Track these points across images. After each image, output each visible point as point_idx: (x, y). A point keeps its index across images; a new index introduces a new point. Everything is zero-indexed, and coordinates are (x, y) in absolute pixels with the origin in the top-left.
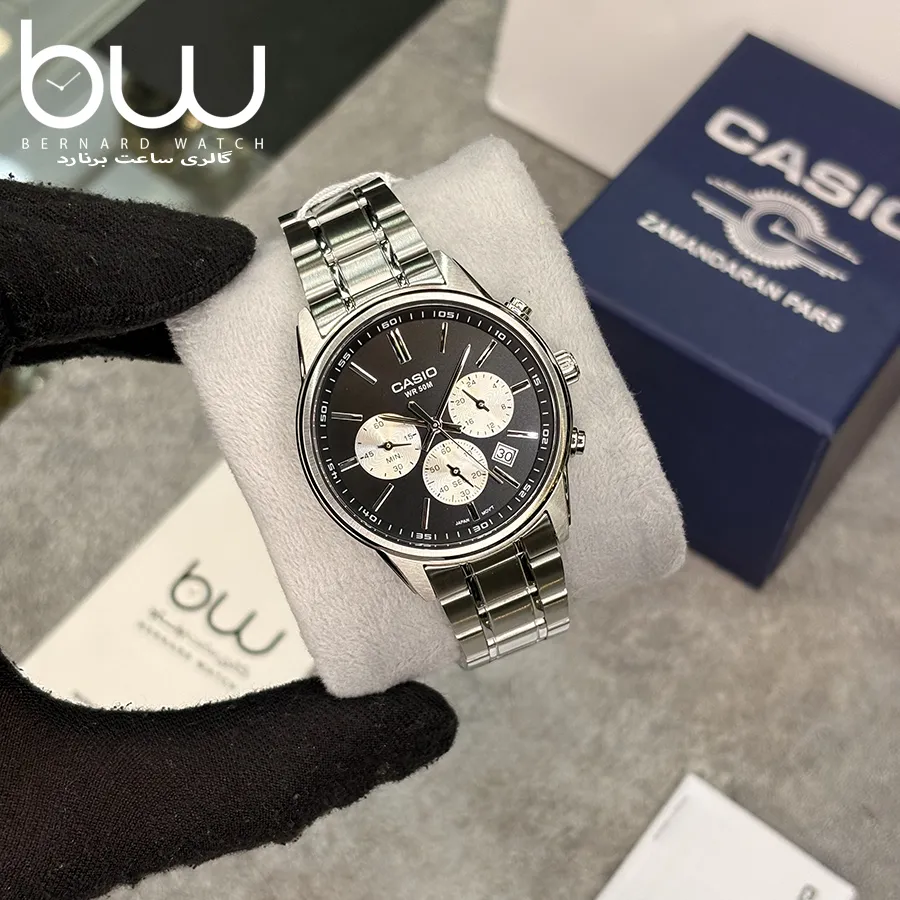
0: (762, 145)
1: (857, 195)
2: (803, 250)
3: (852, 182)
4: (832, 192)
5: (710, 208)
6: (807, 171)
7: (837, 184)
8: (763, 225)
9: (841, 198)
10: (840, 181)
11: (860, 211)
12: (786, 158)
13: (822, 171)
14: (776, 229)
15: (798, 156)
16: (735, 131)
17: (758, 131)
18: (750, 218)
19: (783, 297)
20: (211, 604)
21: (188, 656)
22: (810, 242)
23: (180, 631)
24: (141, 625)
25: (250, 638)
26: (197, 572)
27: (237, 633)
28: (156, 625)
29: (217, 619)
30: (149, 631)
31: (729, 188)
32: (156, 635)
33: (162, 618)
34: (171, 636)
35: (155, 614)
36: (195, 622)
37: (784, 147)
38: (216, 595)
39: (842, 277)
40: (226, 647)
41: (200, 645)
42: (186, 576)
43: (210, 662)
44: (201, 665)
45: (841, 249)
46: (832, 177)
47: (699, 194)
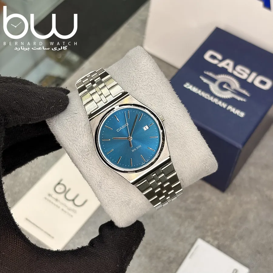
0: (221, 61)
1: (249, 75)
2: (233, 92)
3: (248, 71)
4: (241, 74)
5: (205, 80)
6: (234, 68)
7: (243, 72)
8: (221, 86)
9: (244, 76)
10: (244, 71)
11: (250, 80)
12: (228, 65)
13: (239, 68)
14: (225, 86)
15: (231, 63)
16: (213, 57)
17: (219, 57)
18: (217, 83)
19: (227, 107)
20: (66, 192)
21: (59, 207)
22: (235, 90)
23: (57, 200)
24: (46, 198)
25: (77, 202)
26: (62, 182)
27: (73, 200)
28: (50, 198)
29: (68, 196)
30: (48, 200)
31: (211, 74)
32: (50, 201)
33: (52, 196)
34: (54, 201)
35: (50, 195)
36: (61, 197)
37: (227, 61)
38: (67, 189)
39: (244, 100)
40: (70, 204)
41: (62, 204)
42: (59, 184)
43: (65, 209)
44: (63, 210)
45: (244, 92)
46: (242, 70)
47: (202, 77)
